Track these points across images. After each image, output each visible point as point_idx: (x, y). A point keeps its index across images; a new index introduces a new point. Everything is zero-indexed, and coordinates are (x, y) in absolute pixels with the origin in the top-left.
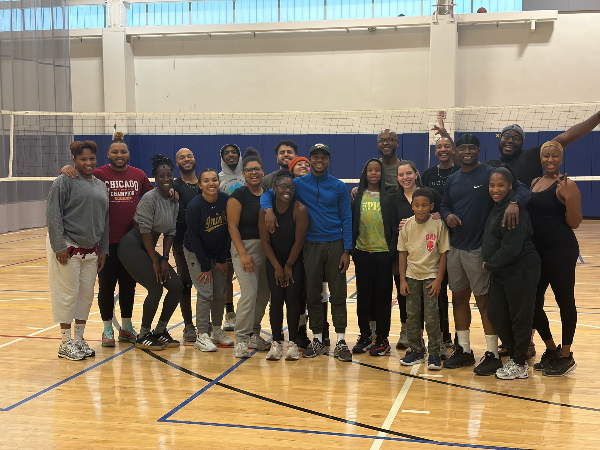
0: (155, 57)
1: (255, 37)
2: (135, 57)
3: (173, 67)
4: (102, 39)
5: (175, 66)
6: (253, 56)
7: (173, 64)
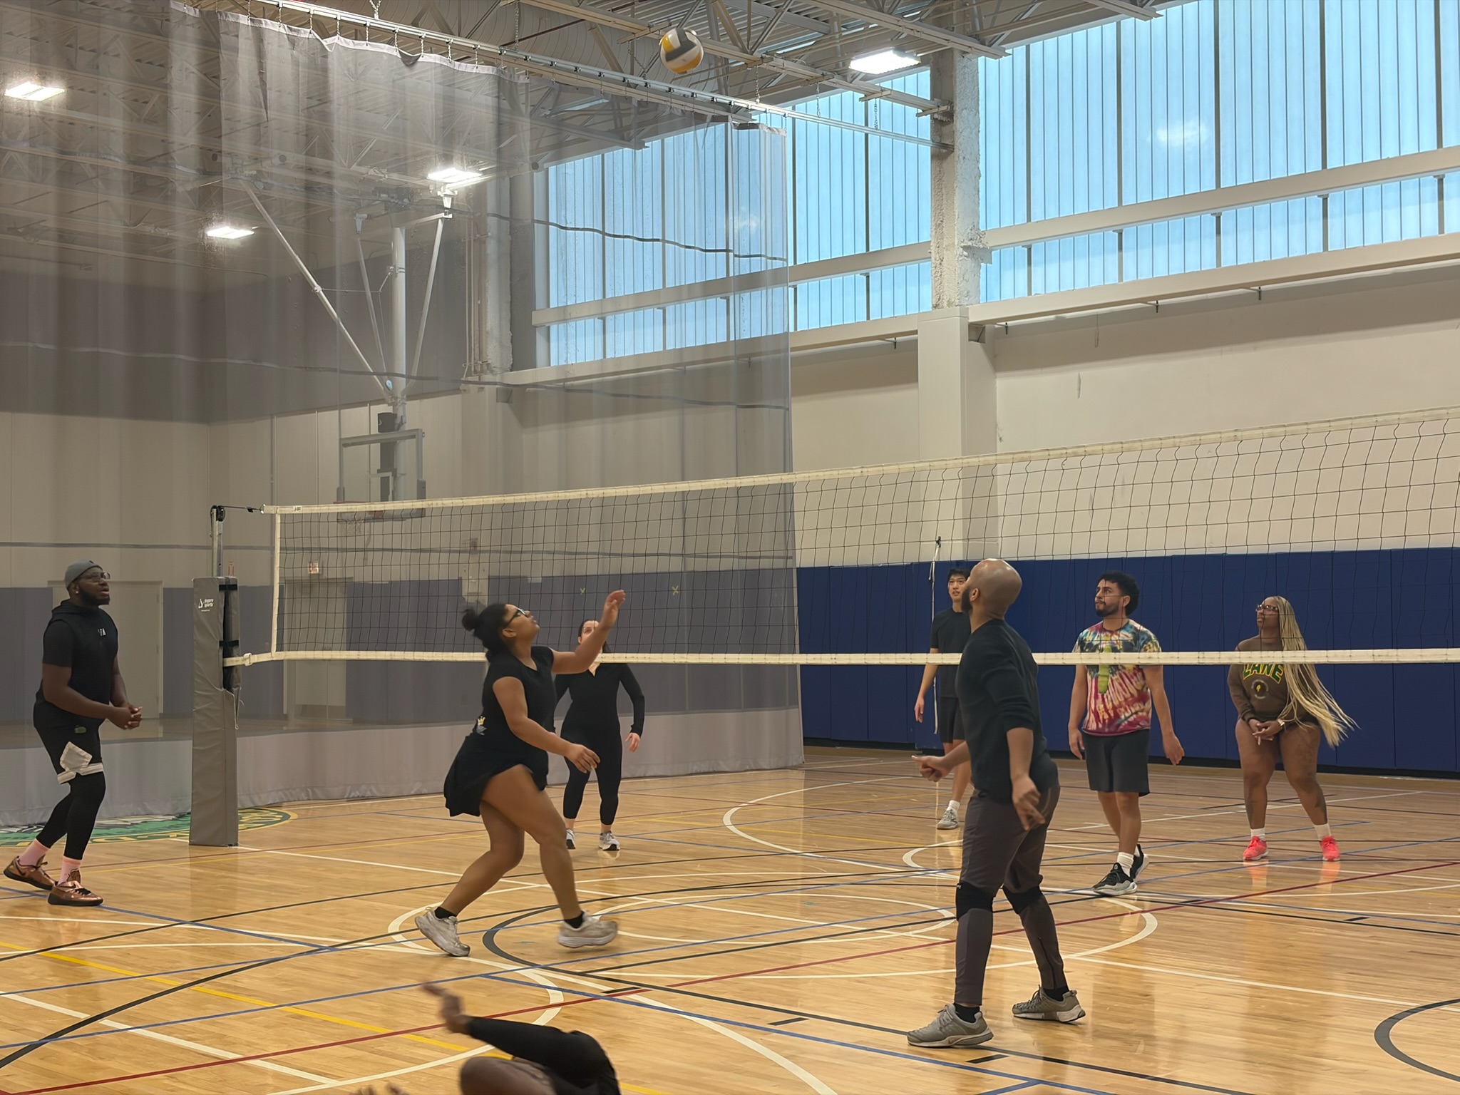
0: (1039, 371)
1: (1260, 299)
2: (998, 374)
3: (1077, 392)
4: (916, 341)
5: (1079, 389)
6: (1255, 349)
7: (1076, 386)
